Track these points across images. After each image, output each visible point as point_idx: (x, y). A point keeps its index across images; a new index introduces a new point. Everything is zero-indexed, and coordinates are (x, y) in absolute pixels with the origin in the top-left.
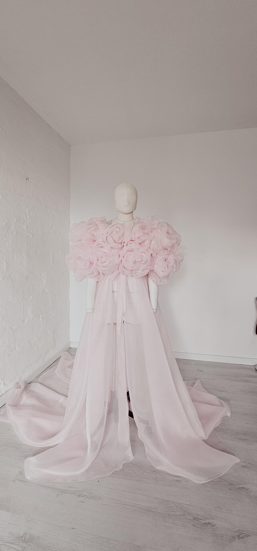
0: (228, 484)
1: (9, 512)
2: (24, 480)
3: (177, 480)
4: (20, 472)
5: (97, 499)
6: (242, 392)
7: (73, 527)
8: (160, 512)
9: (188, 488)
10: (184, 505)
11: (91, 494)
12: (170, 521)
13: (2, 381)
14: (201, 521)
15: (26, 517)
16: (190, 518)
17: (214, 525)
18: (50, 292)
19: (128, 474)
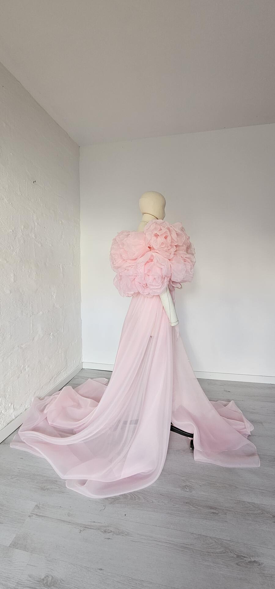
0: (271, 516)
1: (27, 551)
2: (41, 514)
3: (213, 513)
4: (36, 505)
5: (126, 535)
7: (99, 568)
8: (198, 549)
9: (227, 522)
10: (225, 541)
11: (118, 529)
12: (210, 560)
13: (11, 405)
14: (245, 559)
15: (46, 557)
16: (232, 555)
17: (261, 563)
18: (60, 307)
19: (158, 506)
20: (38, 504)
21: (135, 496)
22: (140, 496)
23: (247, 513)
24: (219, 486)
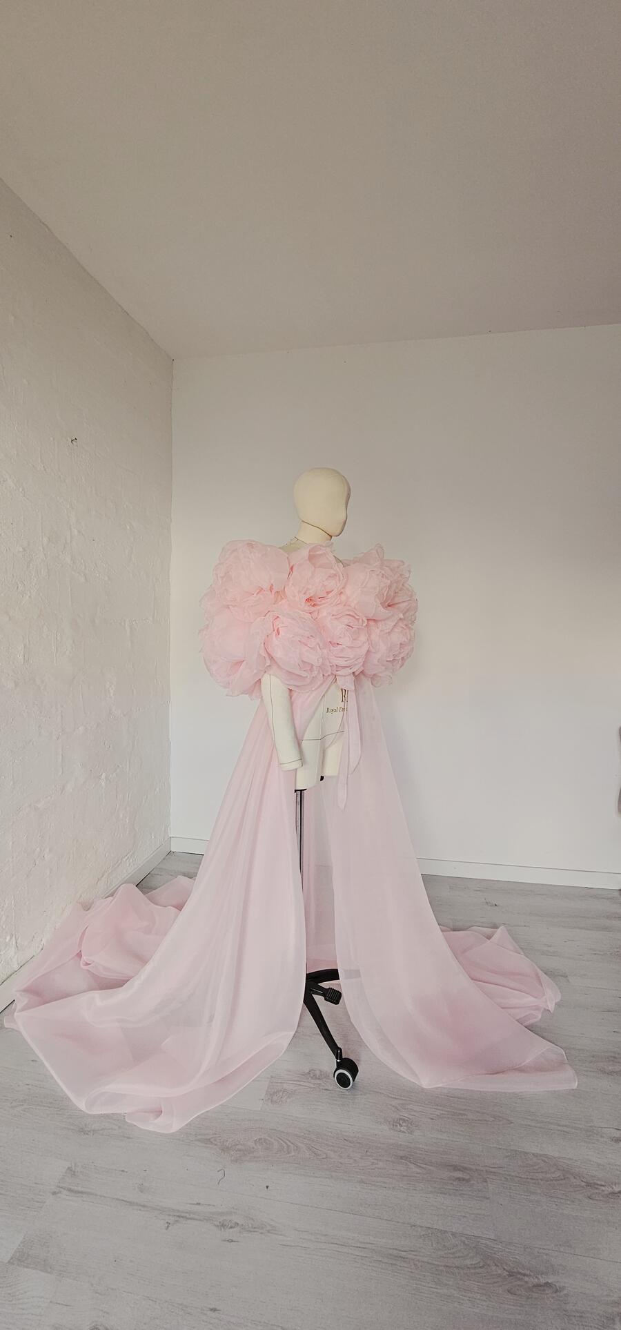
0: (583, 1184)
1: (49, 1273)
2: (80, 1189)
3: (459, 1179)
4: (69, 1168)
5: (268, 1231)
6: (595, 954)
7: (211, 1307)
8: (426, 1259)
9: (488, 1198)
10: (484, 1242)
11: (252, 1219)
12: (451, 1283)
13: (11, 938)
14: (526, 1279)
15: (92, 1285)
16: (499, 1272)
17: (560, 1288)
18: (124, 715)
19: (340, 1165)
20: (73, 1165)
21: (289, 1144)
22: (299, 1144)
23: (531, 1179)
24: (473, 1120)
